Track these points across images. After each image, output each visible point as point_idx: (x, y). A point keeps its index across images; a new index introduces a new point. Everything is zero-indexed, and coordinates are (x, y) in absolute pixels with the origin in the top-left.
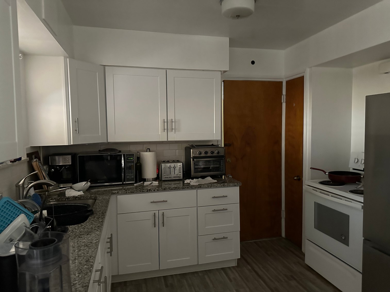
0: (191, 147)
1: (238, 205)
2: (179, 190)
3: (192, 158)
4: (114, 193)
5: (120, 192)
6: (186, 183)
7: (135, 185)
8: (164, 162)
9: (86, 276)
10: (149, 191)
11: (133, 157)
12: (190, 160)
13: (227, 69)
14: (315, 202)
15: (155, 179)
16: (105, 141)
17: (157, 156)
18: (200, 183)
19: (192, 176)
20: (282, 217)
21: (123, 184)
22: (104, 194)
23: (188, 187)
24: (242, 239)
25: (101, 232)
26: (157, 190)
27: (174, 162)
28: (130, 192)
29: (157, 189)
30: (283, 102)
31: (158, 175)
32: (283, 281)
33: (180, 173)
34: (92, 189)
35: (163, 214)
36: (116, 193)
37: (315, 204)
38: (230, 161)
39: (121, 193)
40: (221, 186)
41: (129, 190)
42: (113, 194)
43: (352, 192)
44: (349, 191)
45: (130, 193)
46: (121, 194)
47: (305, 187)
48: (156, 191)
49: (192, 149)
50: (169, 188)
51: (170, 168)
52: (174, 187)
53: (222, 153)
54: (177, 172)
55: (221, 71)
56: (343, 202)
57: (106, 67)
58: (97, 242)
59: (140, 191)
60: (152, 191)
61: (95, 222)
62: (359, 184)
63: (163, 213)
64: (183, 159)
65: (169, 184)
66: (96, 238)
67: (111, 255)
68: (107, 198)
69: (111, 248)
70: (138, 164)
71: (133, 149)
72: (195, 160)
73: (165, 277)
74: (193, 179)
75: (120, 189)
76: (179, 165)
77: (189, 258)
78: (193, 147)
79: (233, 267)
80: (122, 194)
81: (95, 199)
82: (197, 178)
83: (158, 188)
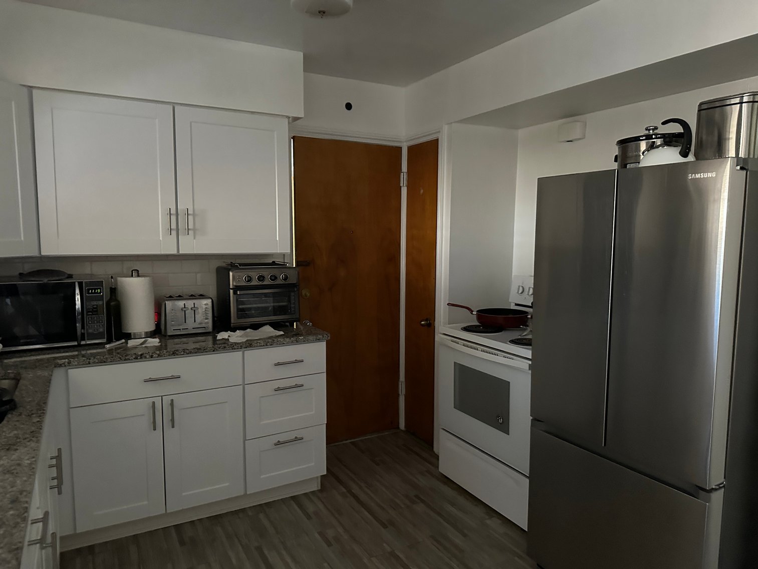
0: (230, 267)
1: (324, 376)
2: (205, 353)
3: (231, 289)
4: (61, 364)
5: (73, 362)
6: (221, 338)
7: (108, 346)
8: (171, 298)
9: (14, 531)
10: (140, 357)
11: (100, 289)
12: (228, 293)
13: (301, 114)
14: (455, 363)
15: (152, 335)
16: (36, 254)
17: (155, 285)
18: (249, 338)
19: (232, 325)
20: (400, 394)
21: (79, 345)
22: (36, 367)
23: (225, 347)
24: (331, 439)
25: (38, 441)
26: (157, 356)
27: (194, 297)
28: (97, 361)
29: (158, 352)
30: (402, 185)
31: (158, 325)
32: (403, 506)
33: (206, 319)
34: (6, 359)
35: (171, 404)
36: (64, 363)
37: (454, 365)
38: (309, 295)
39: (76, 363)
40: (292, 342)
41: (94, 358)
42: (59, 367)
43: (514, 342)
44: (509, 342)
45: (97, 363)
46: (76, 365)
47: (438, 337)
48: (155, 357)
49: (232, 271)
50: (184, 350)
51: (184, 309)
52: (194, 349)
53: (293, 280)
54: (200, 317)
55: (289, 117)
56: (500, 359)
57: (35, 91)
58: (34, 462)
59: (120, 358)
60: (146, 357)
61: (23, 424)
62: (525, 330)
63: (172, 400)
64: (212, 291)
65: (183, 344)
66: (29, 455)
67: (60, 493)
68: (46, 374)
69: (59, 478)
70: (112, 304)
71: (100, 272)
72: (238, 293)
73: (177, 527)
74: (234, 330)
75: (73, 357)
76: (206, 304)
77: (227, 484)
78: (233, 266)
79: (313, 493)
80: (79, 366)
81: (17, 380)
82: (243, 328)
83: (160, 350)
